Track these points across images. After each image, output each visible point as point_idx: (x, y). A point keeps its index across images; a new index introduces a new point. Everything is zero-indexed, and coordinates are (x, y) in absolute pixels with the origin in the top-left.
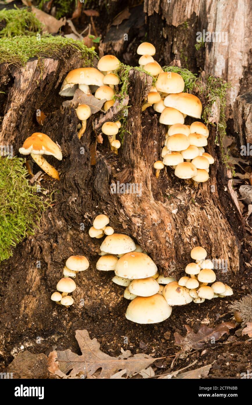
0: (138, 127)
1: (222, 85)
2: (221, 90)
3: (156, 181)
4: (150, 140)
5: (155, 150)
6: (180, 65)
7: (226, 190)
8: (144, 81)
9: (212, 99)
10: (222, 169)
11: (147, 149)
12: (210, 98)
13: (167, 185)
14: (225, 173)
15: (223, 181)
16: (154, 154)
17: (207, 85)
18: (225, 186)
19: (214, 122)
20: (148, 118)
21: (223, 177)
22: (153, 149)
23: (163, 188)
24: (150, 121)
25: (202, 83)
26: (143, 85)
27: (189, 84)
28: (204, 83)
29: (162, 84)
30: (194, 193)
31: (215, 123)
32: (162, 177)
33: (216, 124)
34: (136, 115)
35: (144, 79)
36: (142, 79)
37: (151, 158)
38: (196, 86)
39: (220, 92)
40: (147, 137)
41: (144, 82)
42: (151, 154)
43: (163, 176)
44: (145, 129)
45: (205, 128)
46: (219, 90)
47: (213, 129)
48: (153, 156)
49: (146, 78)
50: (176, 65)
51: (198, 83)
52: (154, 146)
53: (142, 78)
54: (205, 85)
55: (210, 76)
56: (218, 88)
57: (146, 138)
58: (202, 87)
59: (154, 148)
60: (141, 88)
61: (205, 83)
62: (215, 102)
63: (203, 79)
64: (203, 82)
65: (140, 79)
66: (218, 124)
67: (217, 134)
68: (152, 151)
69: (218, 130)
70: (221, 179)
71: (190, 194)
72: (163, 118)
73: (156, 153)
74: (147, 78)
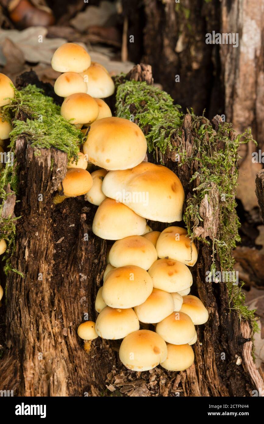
0: (42, 252)
1: (228, 142)
2: (226, 155)
3: (86, 359)
4: (72, 269)
5: (83, 292)
6: (149, 75)
7: (239, 362)
8: (46, 164)
9: (202, 186)
10: (230, 320)
11: (67, 288)
12: (198, 182)
13: (109, 363)
14: (236, 330)
15: (231, 346)
16: (81, 301)
17: (195, 146)
18: (236, 356)
19: (206, 235)
20: (68, 221)
21: (233, 339)
22: (78, 289)
23: (101, 371)
24: (73, 225)
25: (184, 142)
26: (46, 173)
27: (159, 139)
28: (188, 143)
29: (97, 149)
30: (166, 384)
31: (208, 238)
32: (98, 349)
33: (211, 241)
34: (35, 232)
35: (46, 160)
36: (42, 163)
37: (74, 309)
38: (171, 147)
39: (224, 159)
40: (68, 260)
41: (46, 167)
42: (74, 298)
43: (101, 347)
44: (63, 245)
45: (187, 246)
46: (221, 154)
47: (205, 251)
48: (79, 304)
49: (52, 157)
50: (141, 76)
51: (176, 144)
52: (80, 282)
53: (41, 161)
54: (190, 147)
55: (203, 126)
56: (218, 150)
57: (66, 261)
58: (184, 151)
59: (80, 288)
60: (41, 180)
61: (190, 142)
62: (206, 196)
63: (185, 133)
64: (186, 140)
65: (37, 163)
66: (214, 240)
67: (213, 260)
68: (76, 294)
69: (214, 252)
70: (227, 342)
71: (158, 384)
72: (99, 224)
73: (85, 298)
74: (55, 155)
